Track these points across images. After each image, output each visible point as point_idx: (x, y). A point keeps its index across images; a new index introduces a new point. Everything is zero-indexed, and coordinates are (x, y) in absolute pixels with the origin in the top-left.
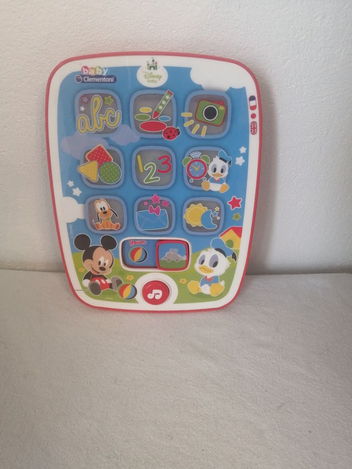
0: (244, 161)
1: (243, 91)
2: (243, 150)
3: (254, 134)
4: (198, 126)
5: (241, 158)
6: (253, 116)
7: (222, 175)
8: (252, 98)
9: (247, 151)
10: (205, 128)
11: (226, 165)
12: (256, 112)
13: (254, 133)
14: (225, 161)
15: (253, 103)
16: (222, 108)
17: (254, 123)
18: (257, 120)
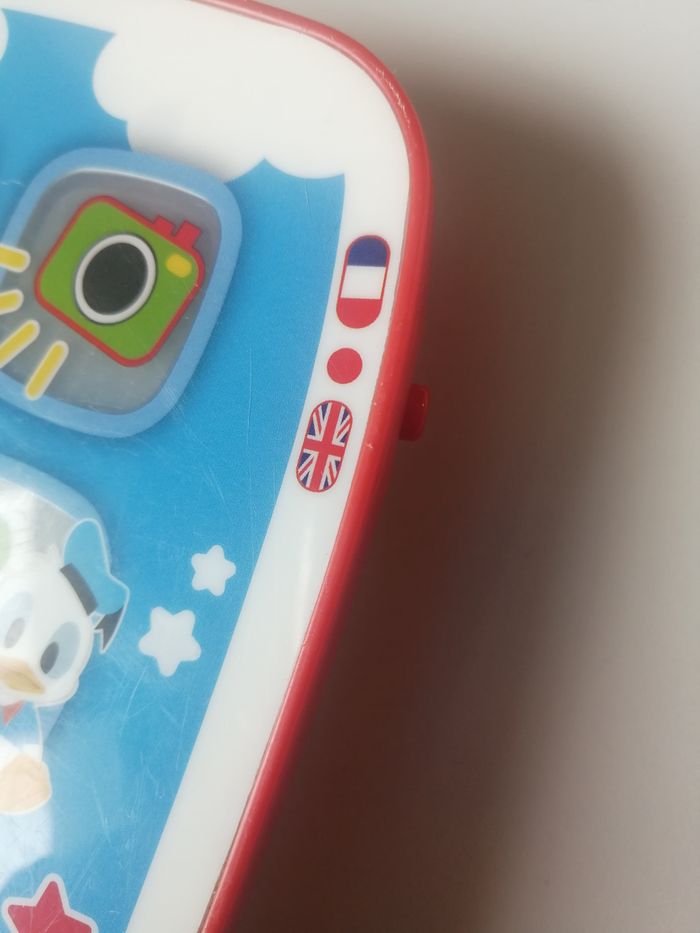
0: (192, 651)
1: (327, 195)
2: (211, 570)
3: (314, 488)
4: (30, 329)
5: (186, 620)
6: (345, 366)
7: (37, 687)
8: (370, 251)
9: (238, 587)
10: (58, 352)
11: (87, 627)
12: (373, 343)
13: (316, 483)
14: (89, 603)
15: (364, 282)
16: (180, 265)
17: (335, 411)
18: (361, 397)
